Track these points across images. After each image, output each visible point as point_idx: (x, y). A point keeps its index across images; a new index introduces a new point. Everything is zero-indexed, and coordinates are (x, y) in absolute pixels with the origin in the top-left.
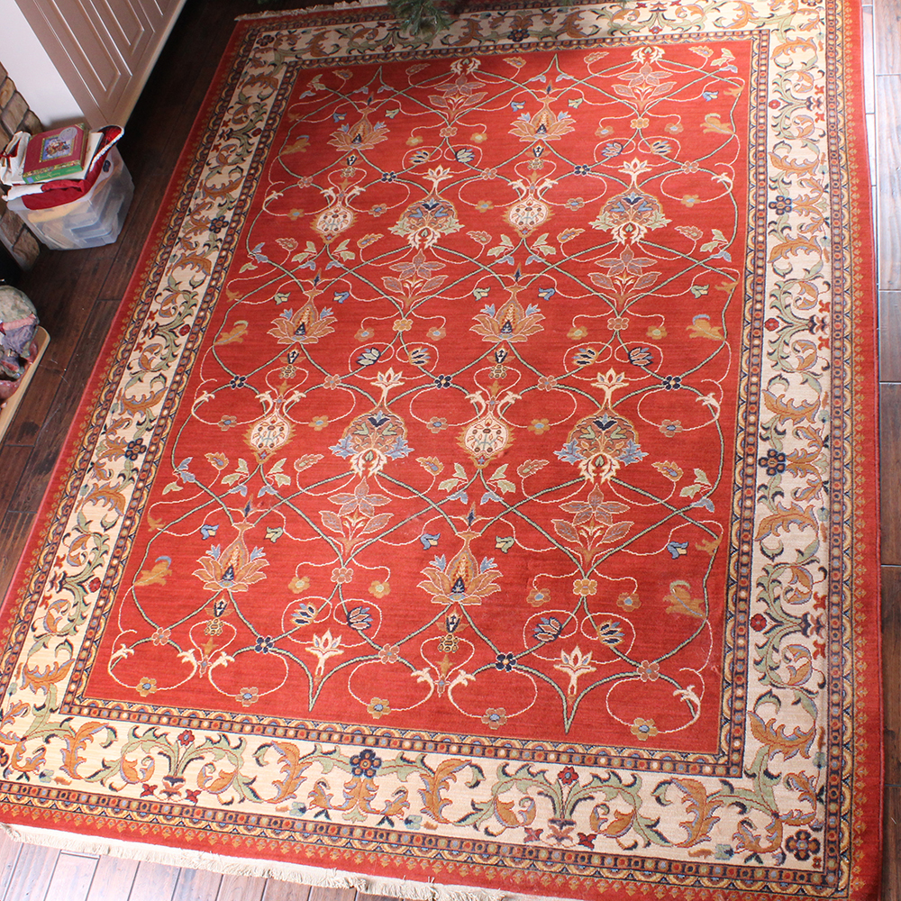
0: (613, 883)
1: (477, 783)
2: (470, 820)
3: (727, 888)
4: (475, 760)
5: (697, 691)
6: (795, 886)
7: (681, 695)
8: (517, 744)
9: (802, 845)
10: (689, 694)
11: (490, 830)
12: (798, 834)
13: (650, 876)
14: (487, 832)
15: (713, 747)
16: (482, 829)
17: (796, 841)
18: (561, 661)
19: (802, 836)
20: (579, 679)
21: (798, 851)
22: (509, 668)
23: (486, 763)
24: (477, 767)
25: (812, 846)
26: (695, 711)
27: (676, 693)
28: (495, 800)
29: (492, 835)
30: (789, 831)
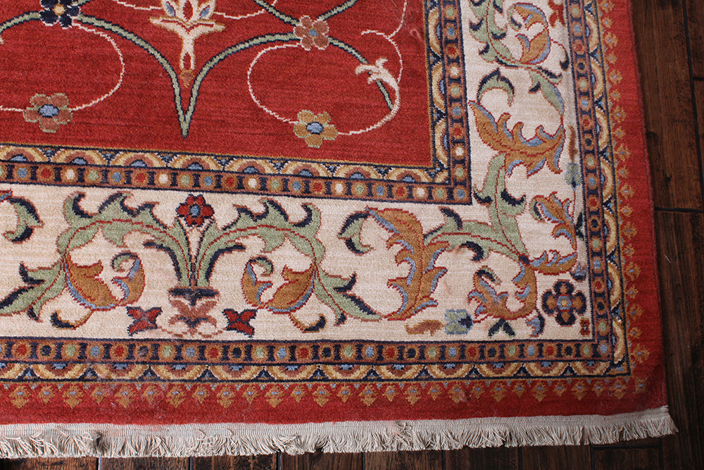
0: (292, 388)
1: (28, 233)
2: (19, 303)
3: (467, 378)
4: (18, 190)
5: (392, 67)
6: (561, 364)
7: (368, 74)
8: (96, 158)
9: (564, 303)
10: (380, 72)
11: (63, 317)
12: (558, 285)
13: (350, 371)
14: (56, 321)
15: (424, 157)
16: (46, 317)
17: (556, 298)
18: (162, 12)
19: (563, 289)
20: (198, 42)
21: (560, 312)
22: (67, 21)
23: (41, 196)
24: (23, 202)
25: (577, 303)
26: (392, 99)
27: (360, 69)
28: (65, 263)
29: (67, 325)
30: (545, 283)
